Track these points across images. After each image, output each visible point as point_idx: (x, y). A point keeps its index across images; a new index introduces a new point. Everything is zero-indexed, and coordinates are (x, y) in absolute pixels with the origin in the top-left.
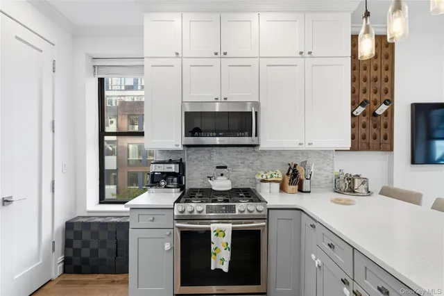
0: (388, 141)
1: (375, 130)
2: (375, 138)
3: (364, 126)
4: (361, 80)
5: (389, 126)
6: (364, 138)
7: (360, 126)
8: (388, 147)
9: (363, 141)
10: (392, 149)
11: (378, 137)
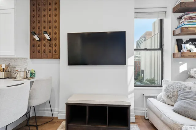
0: (57, 54)
1: (50, 48)
2: (50, 52)
3: (45, 46)
4: (43, 22)
5: (58, 45)
6: (44, 52)
7: (43, 46)
8: (57, 56)
9: (44, 53)
10: (59, 58)
11: (52, 51)
